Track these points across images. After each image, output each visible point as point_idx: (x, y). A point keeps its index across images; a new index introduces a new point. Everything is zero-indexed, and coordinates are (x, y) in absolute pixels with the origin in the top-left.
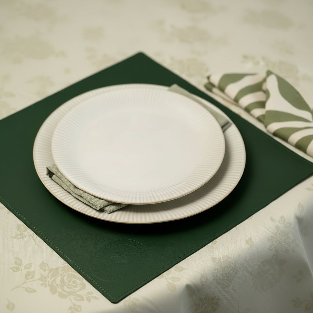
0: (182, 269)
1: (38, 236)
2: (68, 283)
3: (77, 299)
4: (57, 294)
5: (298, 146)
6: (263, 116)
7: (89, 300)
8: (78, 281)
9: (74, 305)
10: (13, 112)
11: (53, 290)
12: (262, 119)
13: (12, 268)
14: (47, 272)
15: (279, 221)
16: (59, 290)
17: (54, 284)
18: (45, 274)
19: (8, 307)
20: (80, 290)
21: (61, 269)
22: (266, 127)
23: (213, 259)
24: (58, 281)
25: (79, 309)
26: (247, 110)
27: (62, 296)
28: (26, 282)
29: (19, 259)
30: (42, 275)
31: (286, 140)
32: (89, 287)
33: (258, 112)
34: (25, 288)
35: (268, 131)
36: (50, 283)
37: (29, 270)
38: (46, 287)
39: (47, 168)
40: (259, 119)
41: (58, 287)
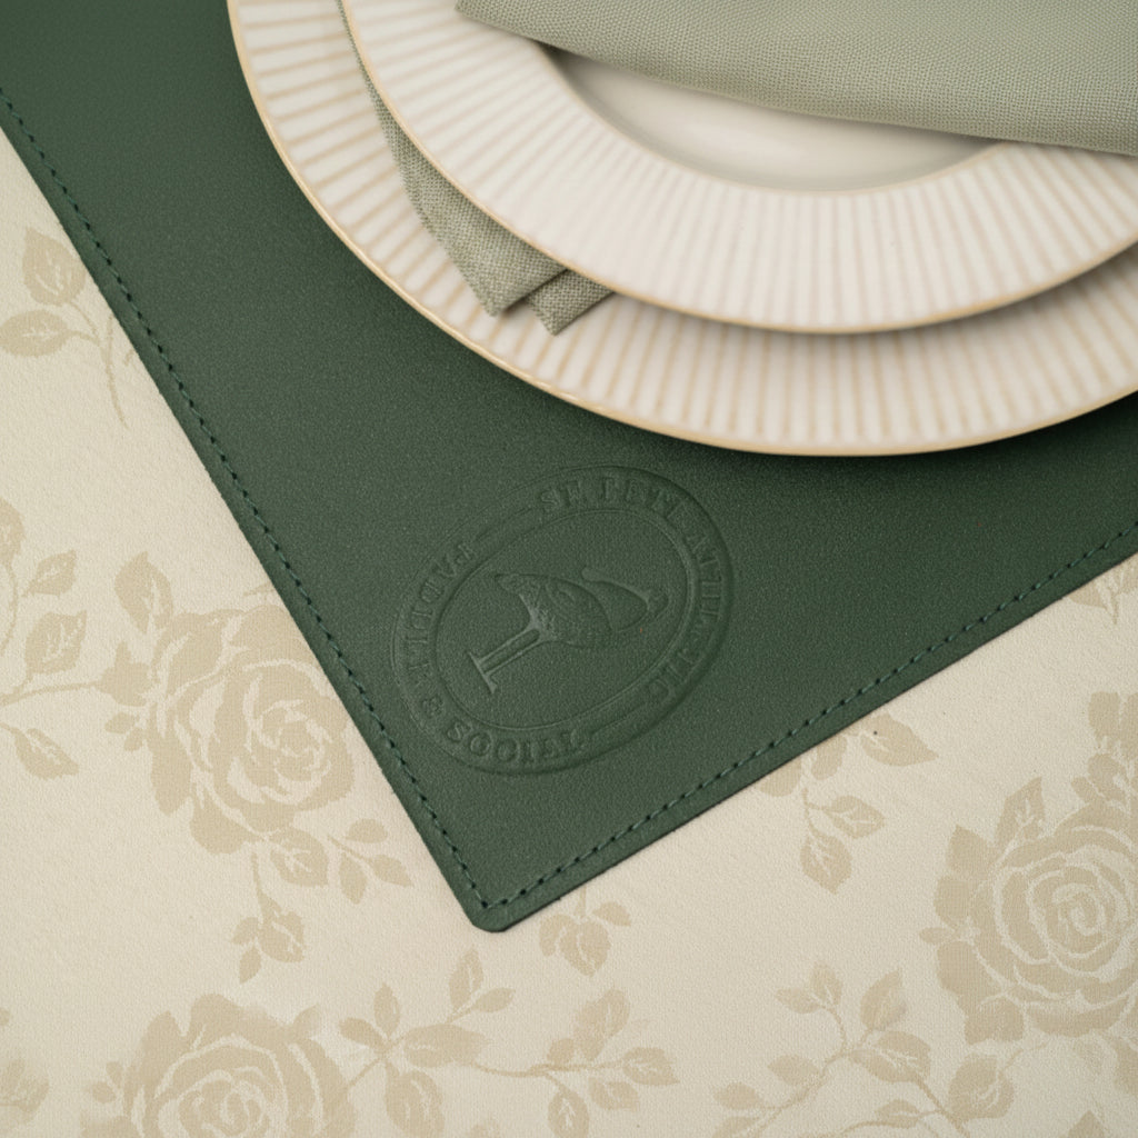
0: (909, 750)
1: (136, 356)
2: (262, 738)
3: (291, 863)
4: (187, 810)
14: (153, 635)
16: (202, 782)
21: (233, 627)
25: (291, 944)
27: (213, 832)
28: (27, 694)
29: (8, 513)
30: (122, 653)
34: (15, 731)
36: (161, 724)
37: (55, 604)
38: (133, 745)
41: (201, 764)
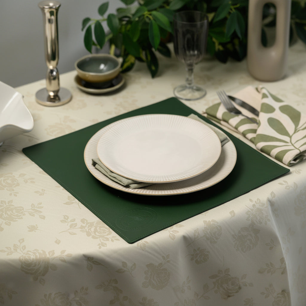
0: (181, 226)
2: (99, 231)
3: (104, 240)
4: (91, 236)
5: (277, 158)
6: (254, 138)
7: (112, 241)
9: (102, 243)
10: (73, 131)
11: (89, 234)
12: (253, 140)
13: (61, 221)
14: (85, 224)
15: (256, 202)
16: (93, 234)
17: (89, 231)
18: (84, 225)
19: (56, 242)
20: (107, 235)
21: (95, 223)
22: (256, 145)
23: (205, 222)
24: (93, 229)
25: (105, 245)
26: (244, 135)
27: (94, 237)
28: (71, 229)
29: (67, 216)
30: (82, 225)
31: (269, 154)
32: (114, 234)
33: (250, 136)
34: (69, 232)
35: (257, 148)
36: (87, 230)
37: (73, 223)
38: (83, 232)
39: (92, 160)
40: (251, 141)
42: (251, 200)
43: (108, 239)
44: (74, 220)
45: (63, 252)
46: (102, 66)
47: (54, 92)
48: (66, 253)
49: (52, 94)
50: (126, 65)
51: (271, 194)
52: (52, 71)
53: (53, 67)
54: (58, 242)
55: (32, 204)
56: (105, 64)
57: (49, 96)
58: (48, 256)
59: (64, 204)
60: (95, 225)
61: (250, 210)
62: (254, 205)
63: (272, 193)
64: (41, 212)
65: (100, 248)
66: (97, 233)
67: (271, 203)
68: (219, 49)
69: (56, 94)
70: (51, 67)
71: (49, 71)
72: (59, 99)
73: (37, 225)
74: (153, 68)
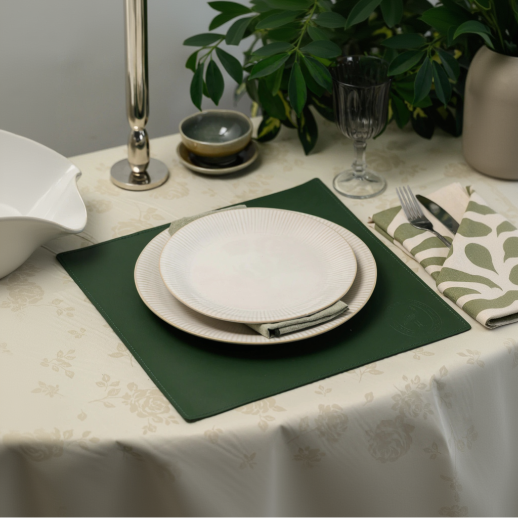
5: (464, 309)
6: (438, 273)
7: (167, 423)
8: (163, 404)
9: (150, 425)
11: (133, 409)
12: (436, 276)
13: (97, 383)
15: (412, 381)
17: (137, 404)
18: (131, 393)
19: (80, 417)
20: (162, 413)
21: (149, 391)
22: (437, 285)
23: (321, 407)
24: (142, 402)
26: (424, 264)
28: (108, 398)
31: (454, 302)
33: (433, 268)
34: (104, 402)
35: (438, 290)
36: (133, 402)
38: (127, 404)
40: (433, 276)
42: (405, 378)
43: (160, 420)
44: (118, 384)
45: (87, 433)
46: (223, 131)
47: (139, 166)
48: (90, 437)
49: (136, 170)
50: (265, 131)
51: (441, 371)
52: (137, 134)
53: (139, 129)
54: (82, 417)
55: (60, 351)
56: (228, 127)
57: (133, 173)
58: (62, 438)
59: (110, 355)
60: (148, 394)
61: (399, 393)
62: (408, 387)
63: (444, 368)
64: (70, 365)
65: (145, 433)
66: (147, 409)
67: (440, 385)
68: (418, 115)
69: (142, 170)
70: (136, 128)
71: (132, 133)
72: (149, 179)
73: (57, 386)
74: (309, 138)
